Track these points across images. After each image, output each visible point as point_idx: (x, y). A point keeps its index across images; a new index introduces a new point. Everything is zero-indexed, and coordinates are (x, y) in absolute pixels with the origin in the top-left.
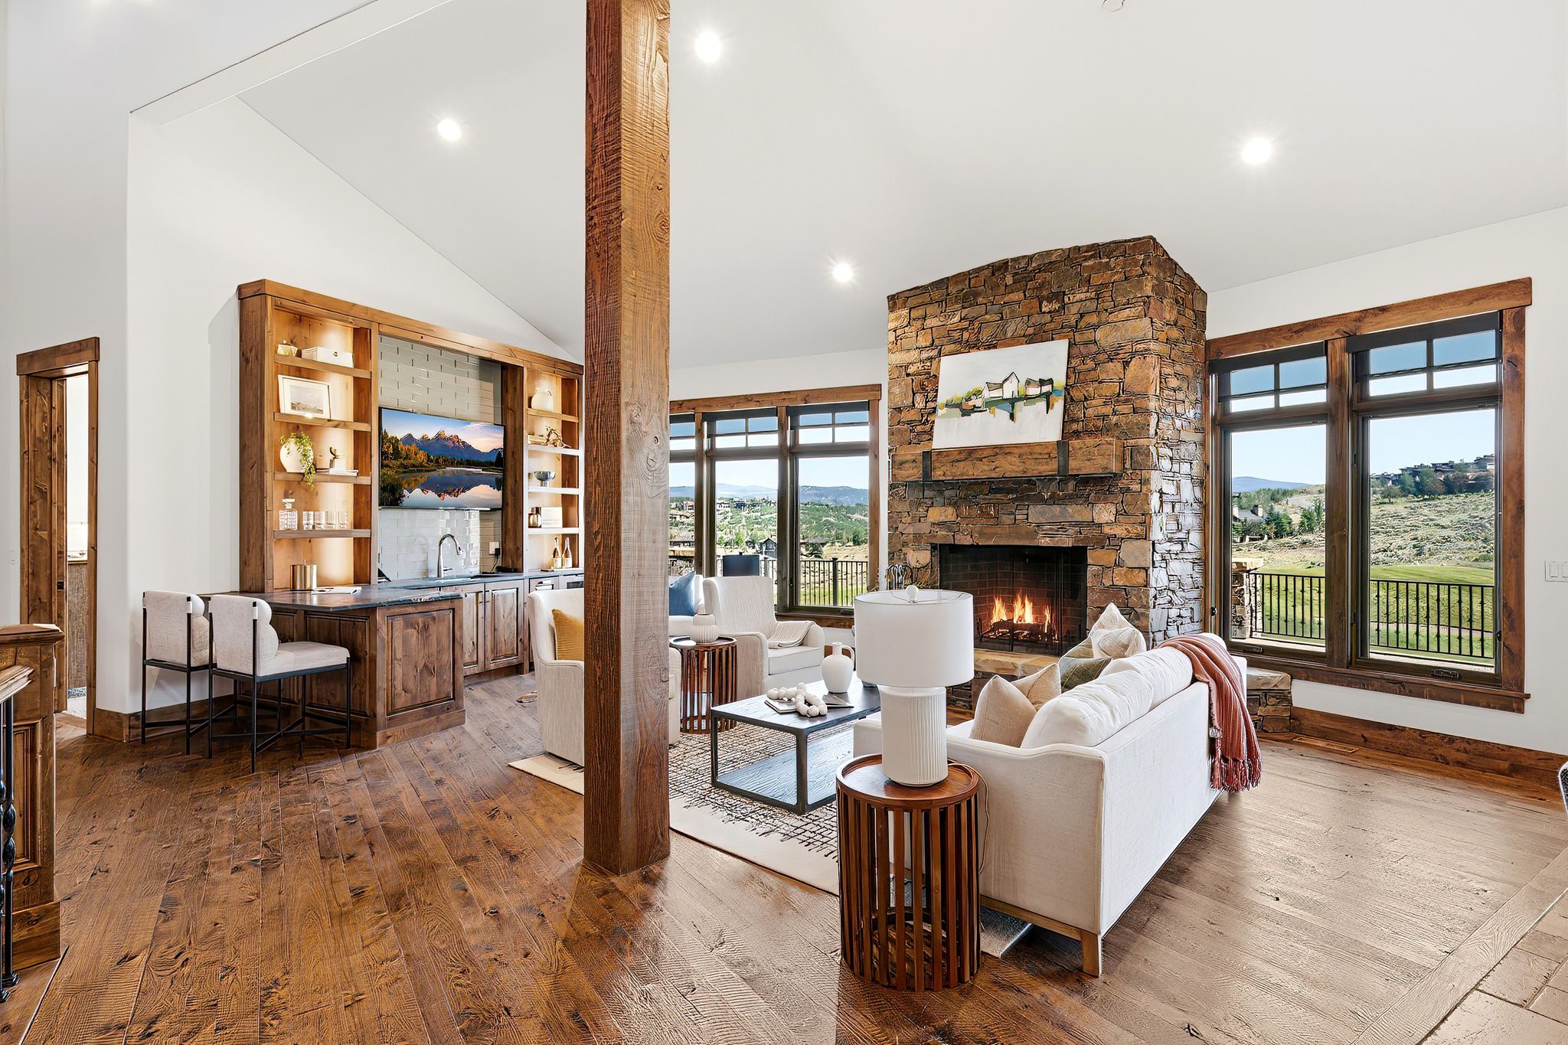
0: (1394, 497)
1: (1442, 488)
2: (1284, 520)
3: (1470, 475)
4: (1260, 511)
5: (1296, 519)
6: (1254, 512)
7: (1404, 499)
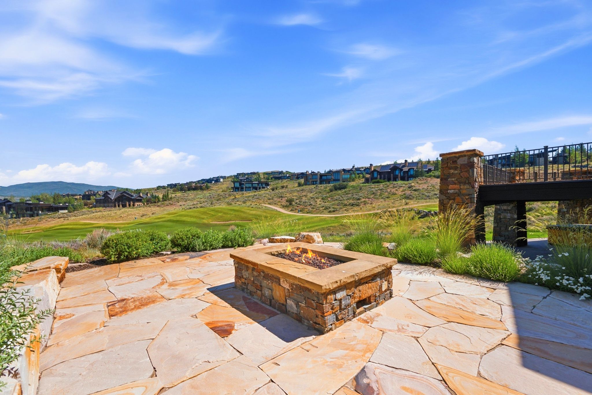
0: (176, 191)
3: (193, 186)
4: (149, 195)
6: (147, 195)
7: (178, 192)
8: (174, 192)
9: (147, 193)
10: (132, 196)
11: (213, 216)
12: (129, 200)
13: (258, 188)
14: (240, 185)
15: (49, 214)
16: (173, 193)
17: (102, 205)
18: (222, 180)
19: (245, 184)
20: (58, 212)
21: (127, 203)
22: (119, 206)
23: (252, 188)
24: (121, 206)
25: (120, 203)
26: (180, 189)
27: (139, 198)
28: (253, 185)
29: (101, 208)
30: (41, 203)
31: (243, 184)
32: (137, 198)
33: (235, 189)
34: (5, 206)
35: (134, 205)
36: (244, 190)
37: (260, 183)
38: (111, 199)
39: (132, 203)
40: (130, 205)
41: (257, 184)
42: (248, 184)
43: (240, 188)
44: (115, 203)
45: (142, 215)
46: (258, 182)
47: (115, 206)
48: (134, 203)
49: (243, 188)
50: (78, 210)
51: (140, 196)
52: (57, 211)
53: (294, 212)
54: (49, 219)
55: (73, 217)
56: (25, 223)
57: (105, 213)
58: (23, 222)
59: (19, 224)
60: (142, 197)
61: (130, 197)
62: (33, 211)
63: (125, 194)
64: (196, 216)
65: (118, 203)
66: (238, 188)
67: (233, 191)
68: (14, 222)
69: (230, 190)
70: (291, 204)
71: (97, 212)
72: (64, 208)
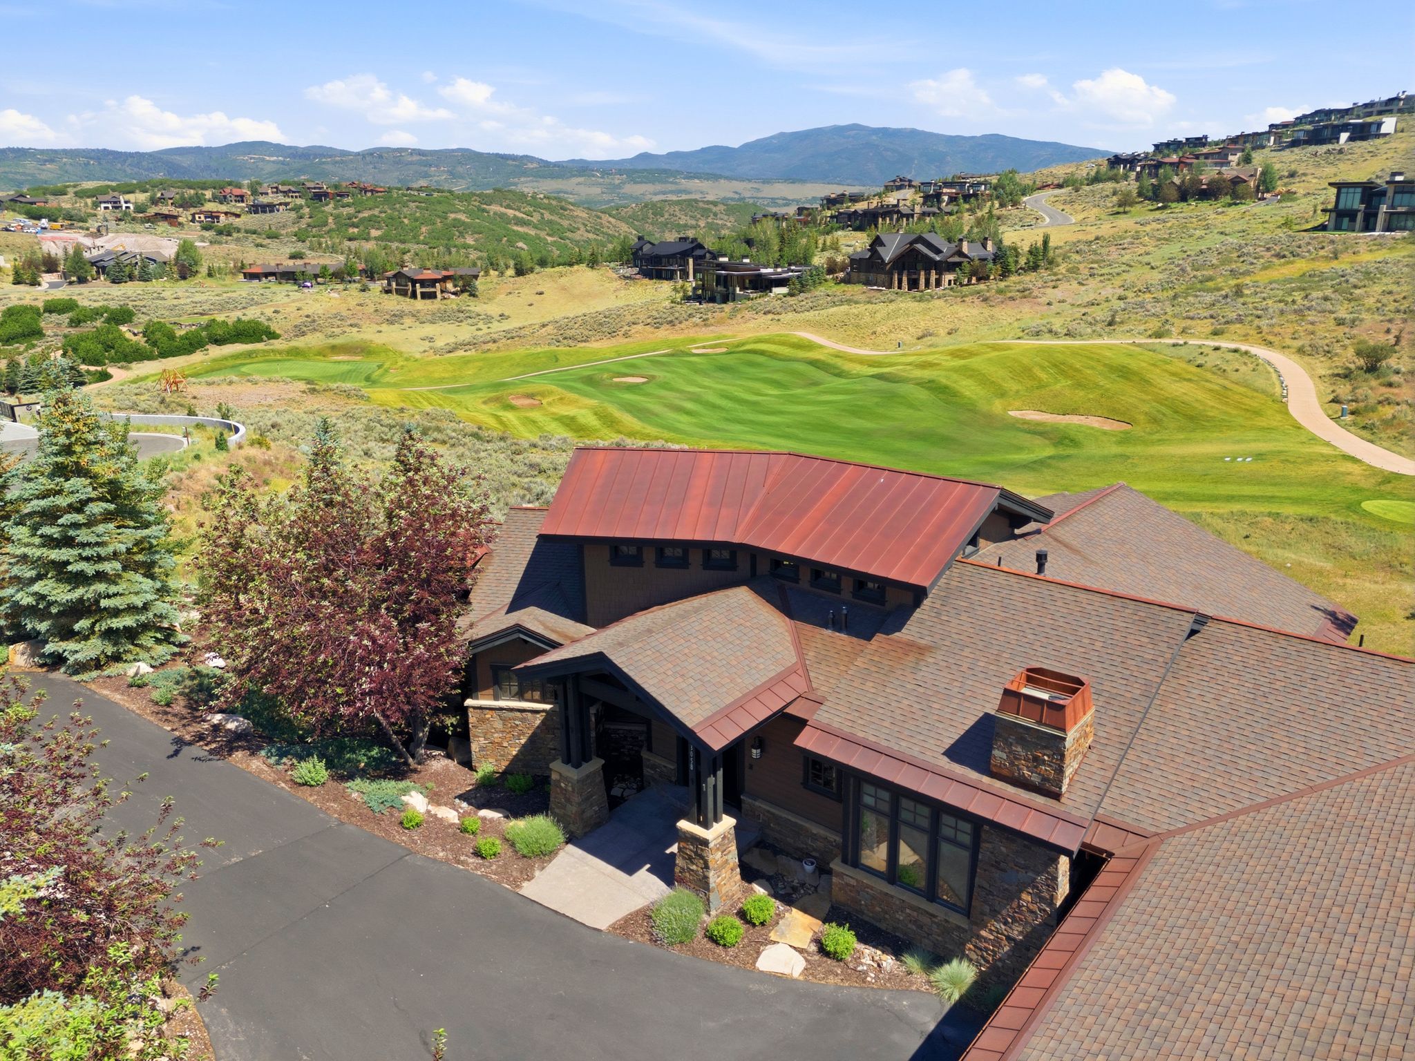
2: (1011, 255)
4: (990, 246)
6: (984, 246)
8: (1121, 210)
9: (986, 239)
10: (938, 251)
11: (1041, 385)
12: (930, 265)
14: (1362, 202)
15: (751, 296)
16: (1118, 213)
17: (863, 276)
18: (1389, 124)
19: (1390, 193)
20: (770, 293)
21: (922, 273)
22: (900, 287)
24: (905, 285)
25: (905, 272)
26: (1150, 194)
27: (956, 259)
29: (859, 288)
30: (745, 261)
31: (1383, 193)
32: (951, 260)
33: (1341, 217)
34: (693, 257)
35: (938, 283)
36: (1378, 228)
38: (883, 261)
39: (933, 277)
40: (927, 285)
42: (1407, 197)
43: (1360, 217)
44: (892, 274)
45: (920, 334)
47: (890, 286)
48: (940, 273)
49: (1376, 215)
50: (810, 291)
51: (960, 253)
52: (769, 289)
53: (1330, 412)
54: (748, 314)
55: (791, 315)
56: (707, 319)
57: (855, 309)
58: (704, 317)
59: (696, 320)
60: (965, 256)
61: (932, 255)
62: (726, 286)
63: (920, 247)
64: (993, 382)
65: (900, 275)
66: (1352, 215)
67: (1323, 228)
68: (691, 316)
69: (1322, 219)
70: (1372, 369)
71: (842, 302)
72: (781, 283)
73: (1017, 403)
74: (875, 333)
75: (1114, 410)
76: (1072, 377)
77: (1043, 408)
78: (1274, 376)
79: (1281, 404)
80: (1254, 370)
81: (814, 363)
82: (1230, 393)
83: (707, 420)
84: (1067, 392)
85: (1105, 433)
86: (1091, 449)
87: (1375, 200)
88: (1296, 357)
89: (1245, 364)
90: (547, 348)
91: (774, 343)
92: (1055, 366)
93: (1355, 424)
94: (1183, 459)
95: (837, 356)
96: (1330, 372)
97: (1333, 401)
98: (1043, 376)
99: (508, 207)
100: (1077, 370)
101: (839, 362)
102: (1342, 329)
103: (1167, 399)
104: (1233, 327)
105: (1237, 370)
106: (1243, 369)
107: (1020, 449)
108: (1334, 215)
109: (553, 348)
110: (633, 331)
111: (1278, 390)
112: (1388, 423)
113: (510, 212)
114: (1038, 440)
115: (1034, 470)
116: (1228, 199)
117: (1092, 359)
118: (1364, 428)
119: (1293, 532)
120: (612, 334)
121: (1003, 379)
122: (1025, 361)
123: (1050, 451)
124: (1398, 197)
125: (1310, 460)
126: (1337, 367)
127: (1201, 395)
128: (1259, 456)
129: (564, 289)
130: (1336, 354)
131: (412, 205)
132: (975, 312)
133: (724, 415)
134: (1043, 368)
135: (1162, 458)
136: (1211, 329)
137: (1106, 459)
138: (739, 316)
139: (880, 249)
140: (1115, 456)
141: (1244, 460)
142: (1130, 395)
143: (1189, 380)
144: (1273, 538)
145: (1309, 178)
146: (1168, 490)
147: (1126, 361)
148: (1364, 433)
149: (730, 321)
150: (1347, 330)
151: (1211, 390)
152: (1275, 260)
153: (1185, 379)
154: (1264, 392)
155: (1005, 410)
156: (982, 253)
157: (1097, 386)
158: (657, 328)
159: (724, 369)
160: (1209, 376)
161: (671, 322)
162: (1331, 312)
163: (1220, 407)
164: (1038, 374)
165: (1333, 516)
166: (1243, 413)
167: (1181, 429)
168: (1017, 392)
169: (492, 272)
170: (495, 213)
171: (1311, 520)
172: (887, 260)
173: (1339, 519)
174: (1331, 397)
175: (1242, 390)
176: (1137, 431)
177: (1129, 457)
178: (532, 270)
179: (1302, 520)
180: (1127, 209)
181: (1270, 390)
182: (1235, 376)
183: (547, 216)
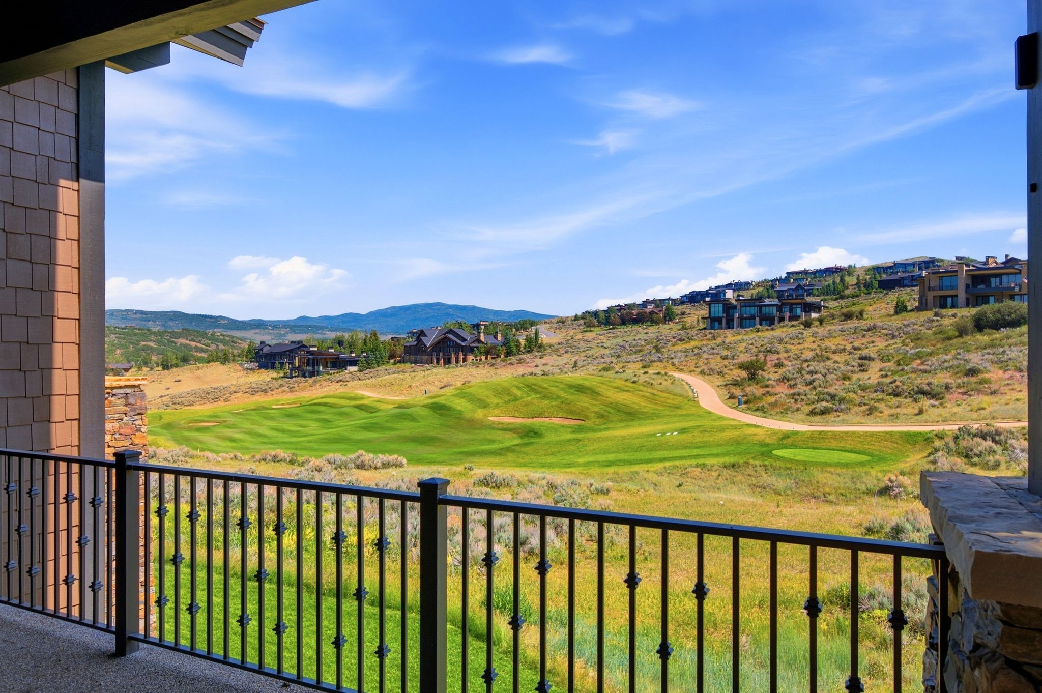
1: (618, 320)
2: (512, 344)
3: (634, 312)
4: (499, 337)
5: (523, 342)
6: (496, 337)
7: (598, 329)
9: (497, 333)
10: (464, 340)
11: (516, 399)
12: (458, 348)
13: (777, 319)
14: (724, 312)
15: (331, 372)
17: (412, 357)
19: (738, 307)
20: (346, 369)
21: (453, 355)
22: (438, 362)
23: (757, 319)
24: (442, 361)
25: (441, 354)
27: (476, 345)
28: (763, 309)
29: (408, 365)
30: (330, 350)
31: (735, 307)
32: (472, 345)
33: (713, 322)
35: (465, 360)
36: (735, 327)
37: (783, 304)
38: (425, 346)
39: (461, 357)
40: (457, 361)
41: (775, 308)
42: (748, 309)
43: (724, 320)
44: (432, 355)
45: (442, 385)
46: (780, 301)
47: (432, 362)
48: (465, 355)
49: (733, 320)
50: (374, 368)
51: (479, 341)
52: (344, 367)
53: (730, 404)
54: (324, 383)
55: (356, 382)
56: (293, 387)
57: (401, 376)
58: (291, 386)
59: (286, 389)
60: (483, 343)
61: (459, 342)
62: (313, 367)
63: (450, 336)
64: (480, 399)
65: (438, 355)
66: (719, 320)
67: (705, 329)
68: (281, 386)
69: (702, 326)
70: (752, 377)
71: (394, 373)
72: (353, 363)
73: (496, 412)
74: (410, 386)
75: (572, 412)
76: (539, 393)
77: (517, 415)
78: (687, 387)
79: (694, 401)
80: (672, 383)
81: (360, 407)
82: (657, 397)
83: (246, 444)
84: (535, 401)
85: (563, 426)
86: (551, 437)
87: (731, 311)
88: (700, 376)
89: (666, 380)
90: (156, 411)
91: (336, 398)
92: (528, 386)
93: (749, 409)
94: (624, 438)
95: (378, 402)
96: (725, 383)
97: (730, 398)
98: (519, 393)
99: (192, 340)
100: (544, 388)
101: (378, 405)
102: (726, 362)
103: (611, 403)
104: (655, 364)
105: (661, 384)
106: (664, 383)
107: (492, 441)
108: (709, 320)
109: (162, 410)
110: (233, 397)
111: (690, 393)
112: (774, 405)
113: (193, 344)
114: (508, 435)
115: (500, 454)
116: (649, 323)
117: (557, 382)
118: (757, 410)
119: (720, 478)
120: (215, 400)
121: (488, 397)
122: (506, 384)
123: (518, 441)
124: (744, 309)
125: (722, 429)
126: (728, 380)
127: (636, 400)
128: (683, 431)
129: (198, 377)
130: (726, 374)
131: (113, 336)
132: (484, 372)
133: (265, 440)
134: (519, 388)
135: (607, 439)
136: (641, 365)
137: (560, 443)
138: (318, 385)
139: (423, 338)
140: (569, 440)
141: (672, 434)
142: (584, 401)
143: (628, 391)
144: (703, 484)
145: (692, 315)
146: (611, 459)
147: (581, 382)
148: (757, 413)
149: (311, 388)
150: (731, 361)
151: (643, 396)
152: (679, 342)
153: (624, 391)
154: (681, 396)
155: (485, 416)
156: (494, 341)
157: (558, 397)
158: (253, 394)
159: (290, 416)
160: (641, 388)
161: (265, 390)
162: (717, 354)
163: (651, 406)
164: (514, 391)
165: (751, 461)
166: (668, 408)
167: (621, 421)
168: (497, 404)
169: (145, 369)
170: (181, 344)
171: (733, 466)
172: (428, 345)
173: (757, 463)
174: (728, 397)
175: (666, 395)
176: (588, 423)
177: (580, 440)
178: (176, 366)
179: (725, 467)
180: (592, 329)
181: (685, 394)
182: (659, 387)
183: (221, 346)
